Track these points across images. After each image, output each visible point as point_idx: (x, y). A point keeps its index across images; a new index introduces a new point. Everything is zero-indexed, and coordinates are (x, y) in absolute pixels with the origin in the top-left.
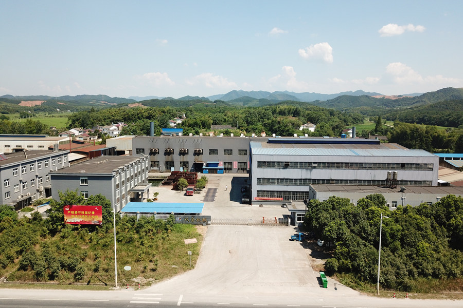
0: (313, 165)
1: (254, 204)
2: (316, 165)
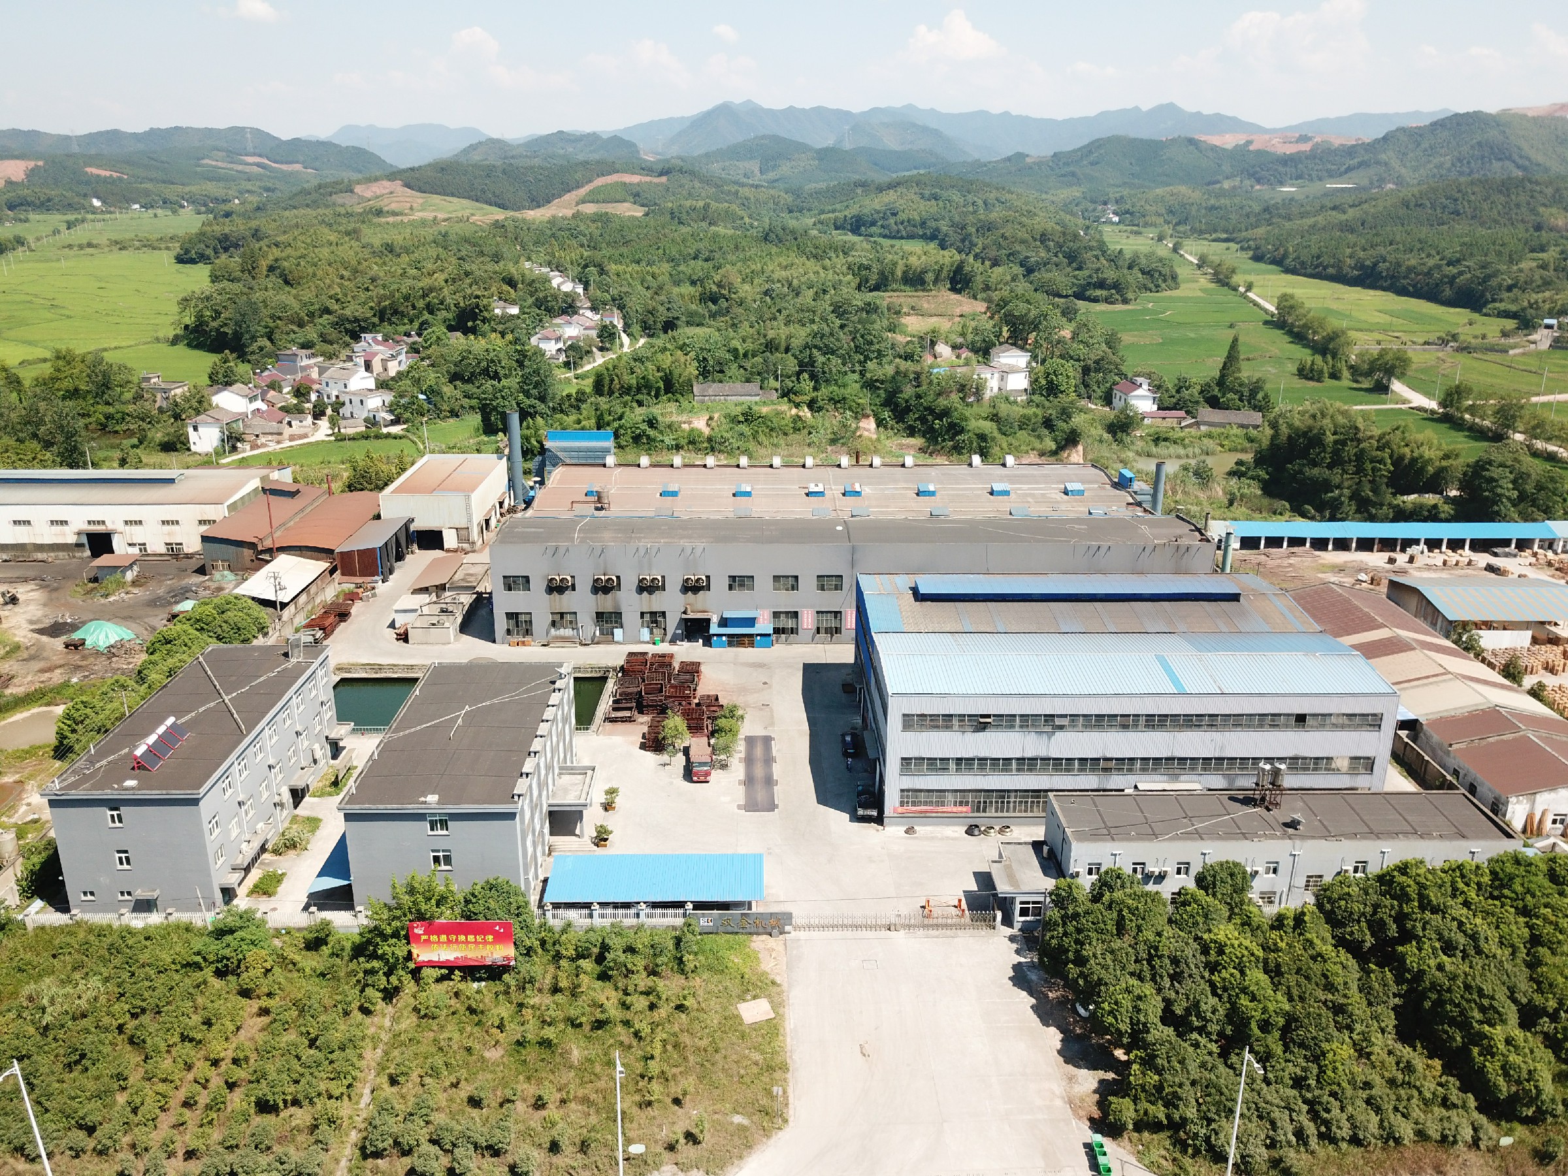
0: (1058, 722)
1: (891, 824)
2: (1065, 722)
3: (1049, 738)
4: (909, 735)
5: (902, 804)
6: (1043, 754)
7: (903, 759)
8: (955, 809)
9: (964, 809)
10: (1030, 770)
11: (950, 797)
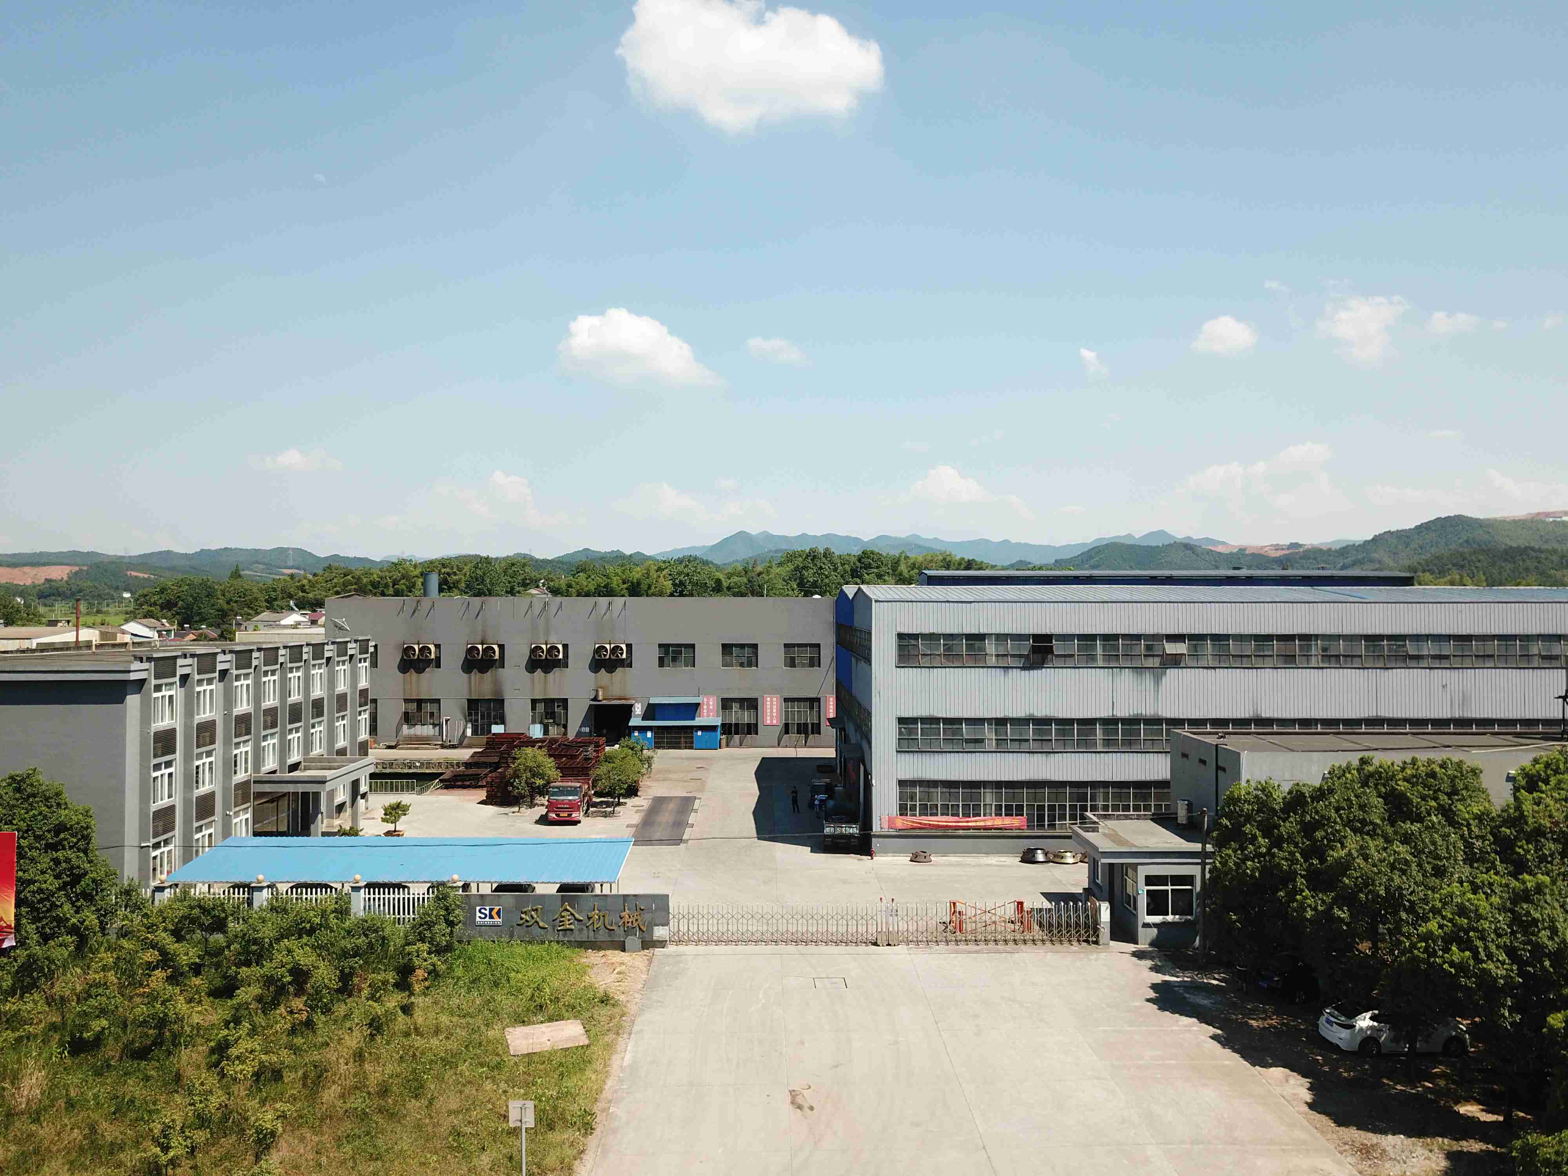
0: (1171, 648)
1: (885, 851)
2: (1181, 648)
3: (1157, 681)
4: (910, 675)
5: (903, 810)
6: (1148, 711)
7: (901, 721)
8: (998, 822)
9: (1015, 821)
10: (1128, 743)
11: (989, 798)
